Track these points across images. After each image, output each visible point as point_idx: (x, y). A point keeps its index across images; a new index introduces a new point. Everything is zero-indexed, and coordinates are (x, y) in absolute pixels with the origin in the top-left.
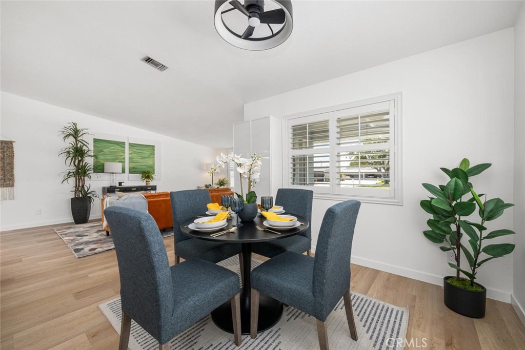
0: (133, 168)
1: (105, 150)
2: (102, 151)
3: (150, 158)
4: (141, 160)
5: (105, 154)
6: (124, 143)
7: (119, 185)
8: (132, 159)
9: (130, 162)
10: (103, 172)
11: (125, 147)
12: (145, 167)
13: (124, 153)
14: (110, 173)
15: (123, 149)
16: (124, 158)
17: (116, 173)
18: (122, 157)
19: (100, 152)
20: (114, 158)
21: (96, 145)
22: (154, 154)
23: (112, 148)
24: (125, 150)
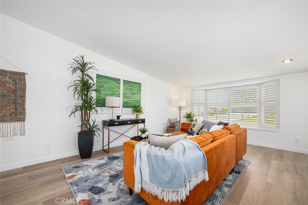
0: (126, 103)
1: (105, 86)
2: (103, 87)
3: (138, 94)
4: (132, 96)
5: (105, 89)
6: (119, 80)
7: (117, 119)
8: (126, 94)
9: (123, 97)
10: (104, 106)
11: (120, 84)
12: (134, 102)
13: (119, 89)
14: (110, 107)
15: (118, 85)
16: (119, 94)
17: (115, 107)
18: (118, 93)
19: (101, 87)
20: (112, 93)
21: (98, 80)
22: (141, 91)
23: (111, 83)
24: (120, 87)
